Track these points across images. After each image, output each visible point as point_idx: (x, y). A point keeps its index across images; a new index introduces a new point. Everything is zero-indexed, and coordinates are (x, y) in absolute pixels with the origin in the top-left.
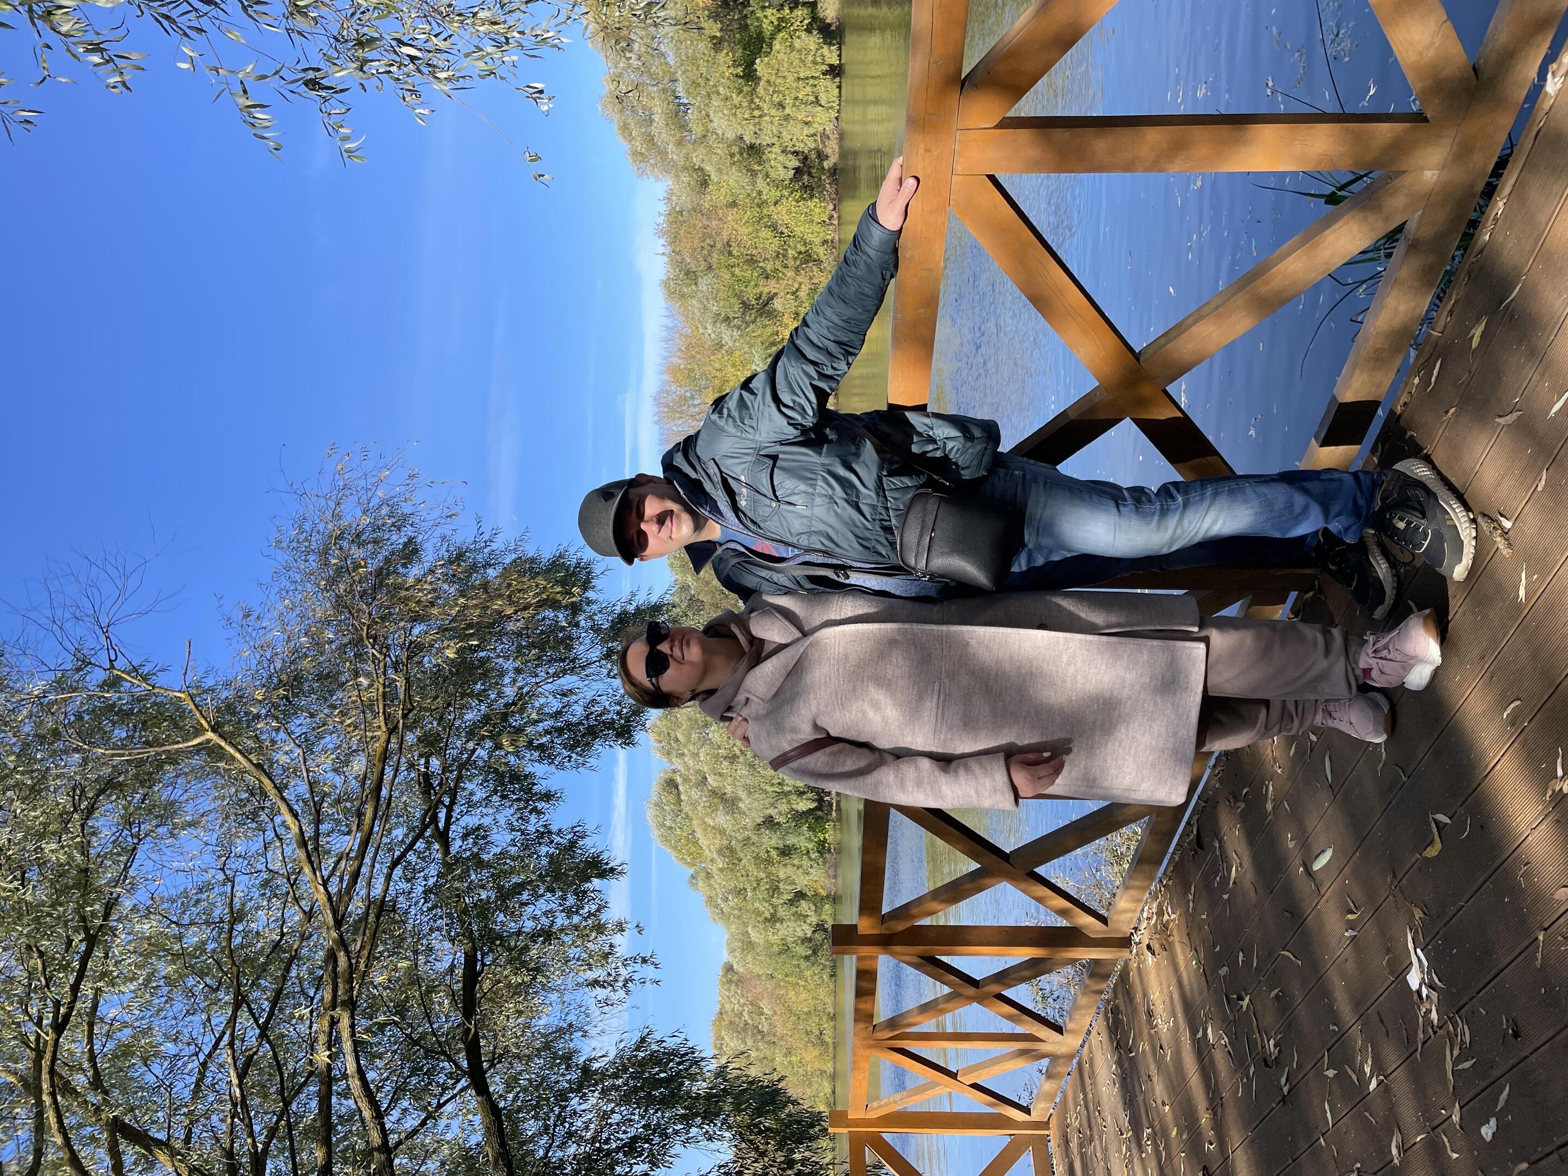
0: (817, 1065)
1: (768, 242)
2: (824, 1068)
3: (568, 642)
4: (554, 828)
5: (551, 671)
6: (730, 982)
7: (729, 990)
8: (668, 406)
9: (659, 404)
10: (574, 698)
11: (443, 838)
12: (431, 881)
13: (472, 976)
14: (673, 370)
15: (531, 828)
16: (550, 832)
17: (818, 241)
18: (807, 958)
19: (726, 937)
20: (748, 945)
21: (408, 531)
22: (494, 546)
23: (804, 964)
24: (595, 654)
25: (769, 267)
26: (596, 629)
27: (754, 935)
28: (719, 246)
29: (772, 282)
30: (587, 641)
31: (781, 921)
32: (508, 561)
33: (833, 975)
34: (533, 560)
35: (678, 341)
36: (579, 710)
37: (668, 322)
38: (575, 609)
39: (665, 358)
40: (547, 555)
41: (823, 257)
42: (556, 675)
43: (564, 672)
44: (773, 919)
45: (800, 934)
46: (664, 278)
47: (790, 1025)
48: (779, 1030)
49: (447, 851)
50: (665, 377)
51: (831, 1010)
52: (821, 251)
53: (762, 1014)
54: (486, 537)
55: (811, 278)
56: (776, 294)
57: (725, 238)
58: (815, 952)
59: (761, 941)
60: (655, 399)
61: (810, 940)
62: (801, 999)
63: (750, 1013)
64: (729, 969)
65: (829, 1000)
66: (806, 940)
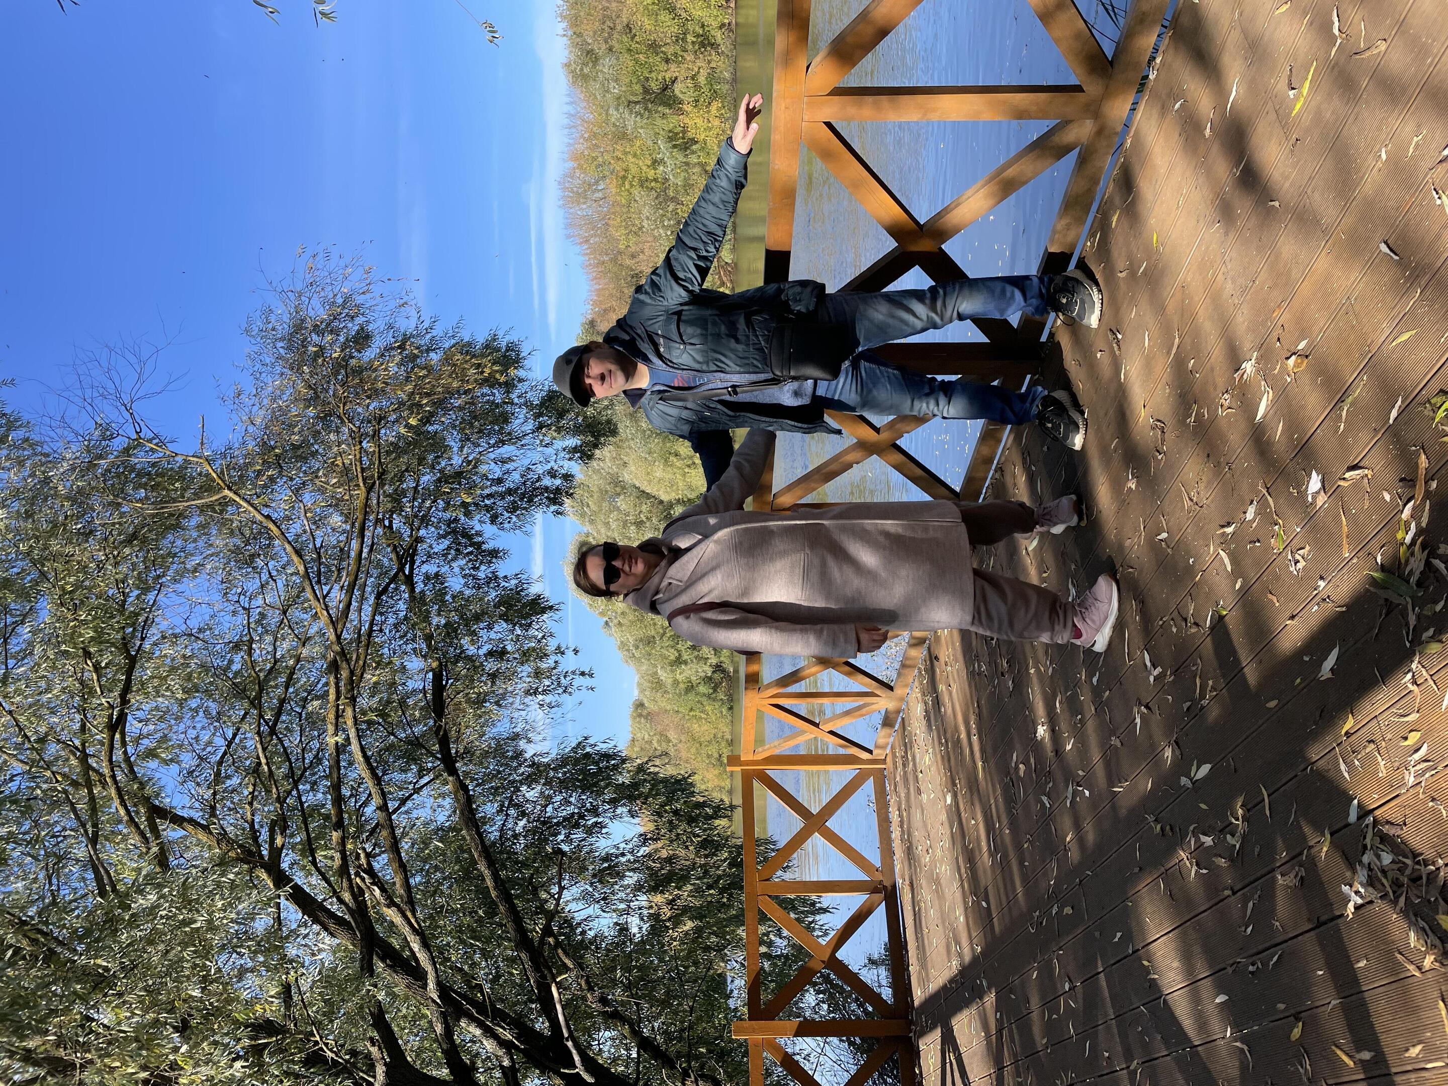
0: (717, 782)
1: (668, 27)
2: (723, 784)
3: (505, 418)
4: (501, 574)
5: (492, 442)
6: (640, 715)
7: (639, 723)
8: (572, 192)
9: (564, 189)
10: (515, 464)
11: (410, 581)
12: (402, 614)
13: (438, 687)
14: (576, 157)
15: (481, 575)
16: (496, 577)
17: (715, 24)
18: (709, 696)
19: (636, 679)
20: (657, 685)
21: (360, 320)
22: (434, 333)
23: (704, 700)
24: (530, 426)
25: (670, 50)
26: (528, 405)
27: (663, 675)
28: (619, 27)
29: (673, 67)
30: (521, 416)
31: (686, 663)
32: (447, 345)
33: (731, 708)
34: (469, 344)
35: (580, 128)
36: (516, 476)
37: (571, 109)
38: (509, 386)
39: (569, 144)
40: (481, 338)
41: (719, 40)
42: (496, 445)
43: (503, 443)
44: (679, 661)
45: (703, 674)
46: (565, 61)
47: (693, 750)
48: (684, 754)
49: (412, 590)
50: (571, 164)
51: (729, 737)
52: (718, 36)
53: (669, 741)
54: (426, 324)
55: (709, 62)
56: (676, 78)
57: (625, 21)
58: (715, 691)
59: (670, 681)
60: (559, 183)
61: (710, 678)
62: (702, 729)
63: (659, 741)
64: (640, 705)
65: (727, 730)
66: (708, 680)
